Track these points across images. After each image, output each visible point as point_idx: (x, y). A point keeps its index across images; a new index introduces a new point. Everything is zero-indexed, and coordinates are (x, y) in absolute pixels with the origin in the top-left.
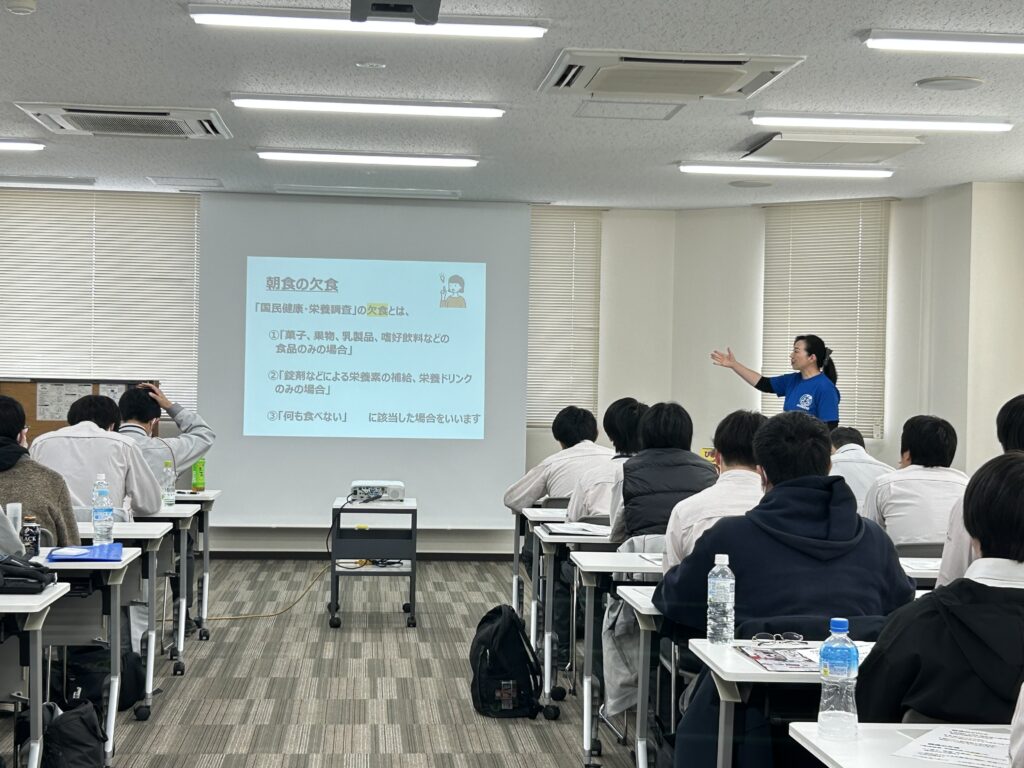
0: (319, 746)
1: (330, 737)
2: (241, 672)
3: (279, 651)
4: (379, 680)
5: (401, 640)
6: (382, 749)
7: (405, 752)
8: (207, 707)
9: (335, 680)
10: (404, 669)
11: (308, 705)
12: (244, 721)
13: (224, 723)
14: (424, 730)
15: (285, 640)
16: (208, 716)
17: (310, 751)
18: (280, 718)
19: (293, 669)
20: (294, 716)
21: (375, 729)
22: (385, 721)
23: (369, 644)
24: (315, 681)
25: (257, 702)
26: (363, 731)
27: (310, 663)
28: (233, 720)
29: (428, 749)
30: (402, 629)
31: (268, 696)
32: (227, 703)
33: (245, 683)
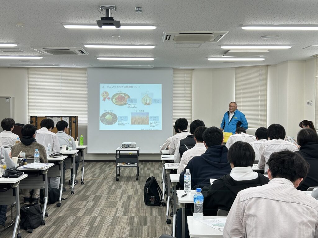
0: (101, 214)
1: (105, 212)
2: (88, 193)
3: (101, 187)
4: (123, 195)
5: (133, 184)
6: (117, 215)
7: (123, 216)
8: (76, 203)
9: (112, 195)
10: (131, 192)
11: (103, 202)
12: (84, 207)
13: (79, 208)
14: (130, 210)
15: (103, 184)
16: (76, 206)
17: (98, 215)
18: (94, 206)
19: (102, 192)
20: (98, 206)
21: (117, 209)
22: (121, 207)
23: (124, 185)
24: (107, 195)
25: (89, 202)
26: (114, 210)
27: (107, 191)
28: (82, 207)
29: (129, 215)
30: (135, 181)
31: (93, 200)
32: (82, 202)
33: (88, 196)
